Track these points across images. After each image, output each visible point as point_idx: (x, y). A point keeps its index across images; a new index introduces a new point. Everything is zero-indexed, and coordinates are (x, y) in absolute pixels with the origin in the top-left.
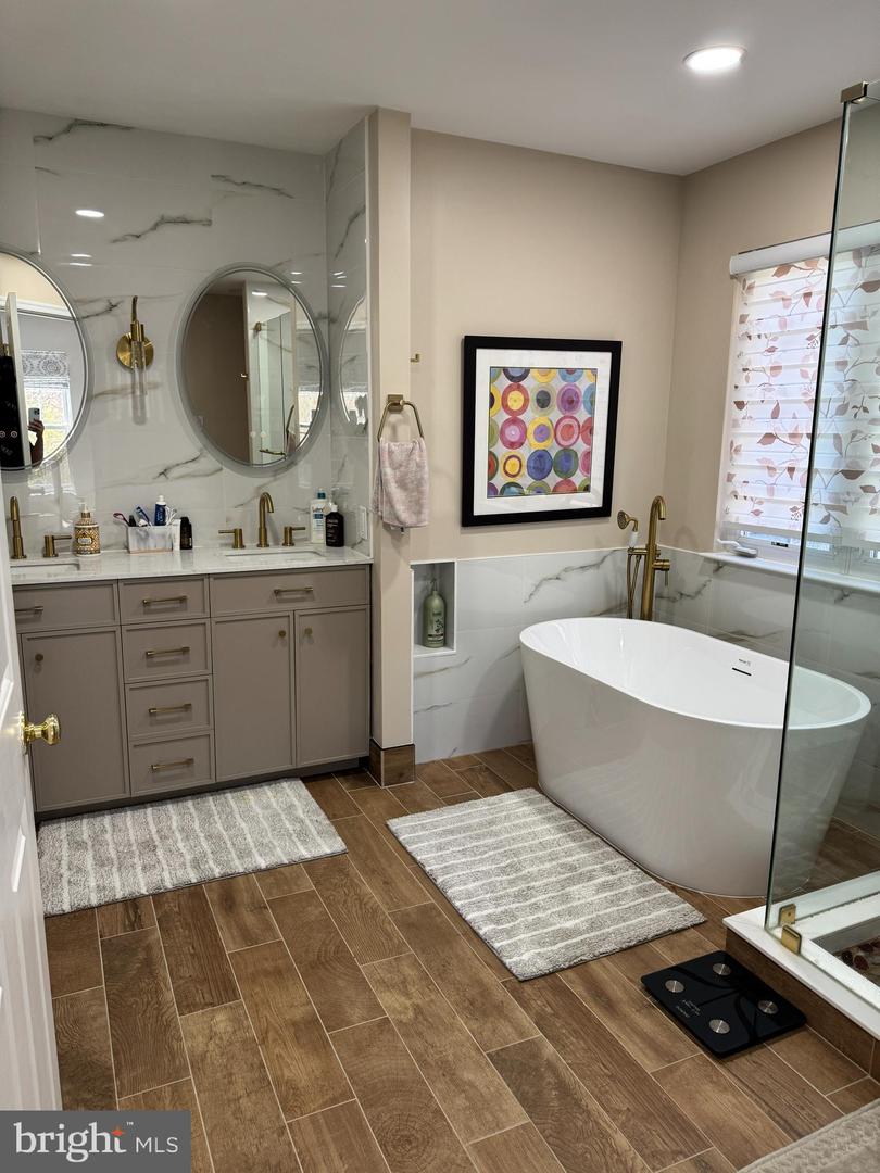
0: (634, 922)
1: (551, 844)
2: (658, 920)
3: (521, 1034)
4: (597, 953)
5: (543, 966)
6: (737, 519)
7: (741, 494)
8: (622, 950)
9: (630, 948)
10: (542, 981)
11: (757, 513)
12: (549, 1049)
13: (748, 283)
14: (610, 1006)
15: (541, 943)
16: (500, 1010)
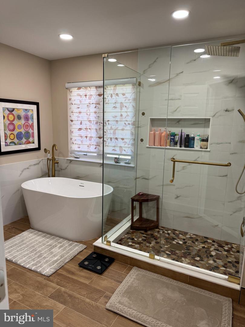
0: (71, 253)
1: (42, 241)
2: (76, 250)
3: (54, 288)
4: (65, 263)
5: (53, 271)
6: (74, 149)
7: (75, 143)
8: (71, 260)
9: (72, 259)
10: (54, 274)
11: (79, 147)
12: (63, 289)
13: (71, 90)
14: (73, 273)
15: (50, 265)
16: (46, 285)
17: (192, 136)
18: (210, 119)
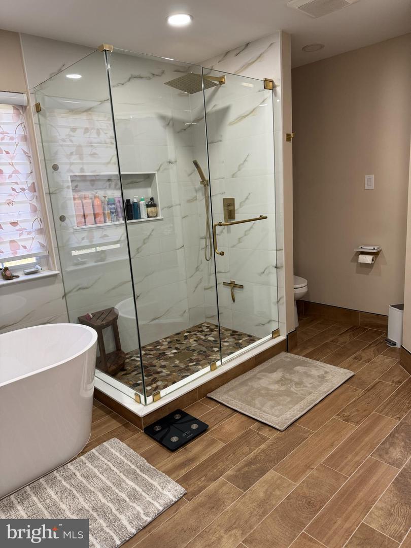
3: (224, 484)
12: (229, 473)
16: (212, 496)
17: (135, 201)
18: (155, 174)
